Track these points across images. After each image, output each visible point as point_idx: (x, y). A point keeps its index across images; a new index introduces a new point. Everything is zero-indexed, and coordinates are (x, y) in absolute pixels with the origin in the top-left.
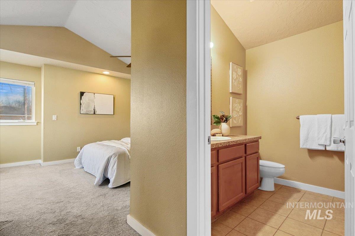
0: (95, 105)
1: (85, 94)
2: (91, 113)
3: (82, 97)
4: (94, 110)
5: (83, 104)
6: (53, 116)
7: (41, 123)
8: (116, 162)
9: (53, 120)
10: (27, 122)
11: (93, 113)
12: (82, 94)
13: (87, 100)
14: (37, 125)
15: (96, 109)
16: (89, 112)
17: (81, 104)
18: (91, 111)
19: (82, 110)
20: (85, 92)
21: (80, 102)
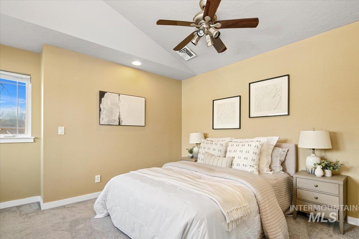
0: (119, 112)
1: (106, 94)
2: (115, 124)
3: (102, 99)
4: (119, 120)
5: (104, 110)
6: (59, 127)
7: (40, 139)
8: (207, 234)
9: (59, 134)
10: (19, 138)
11: (118, 124)
12: (102, 94)
13: (109, 103)
14: (34, 141)
15: (122, 118)
16: (112, 122)
17: (100, 110)
18: (115, 120)
19: (103, 119)
20: (106, 92)
21: (100, 107)
